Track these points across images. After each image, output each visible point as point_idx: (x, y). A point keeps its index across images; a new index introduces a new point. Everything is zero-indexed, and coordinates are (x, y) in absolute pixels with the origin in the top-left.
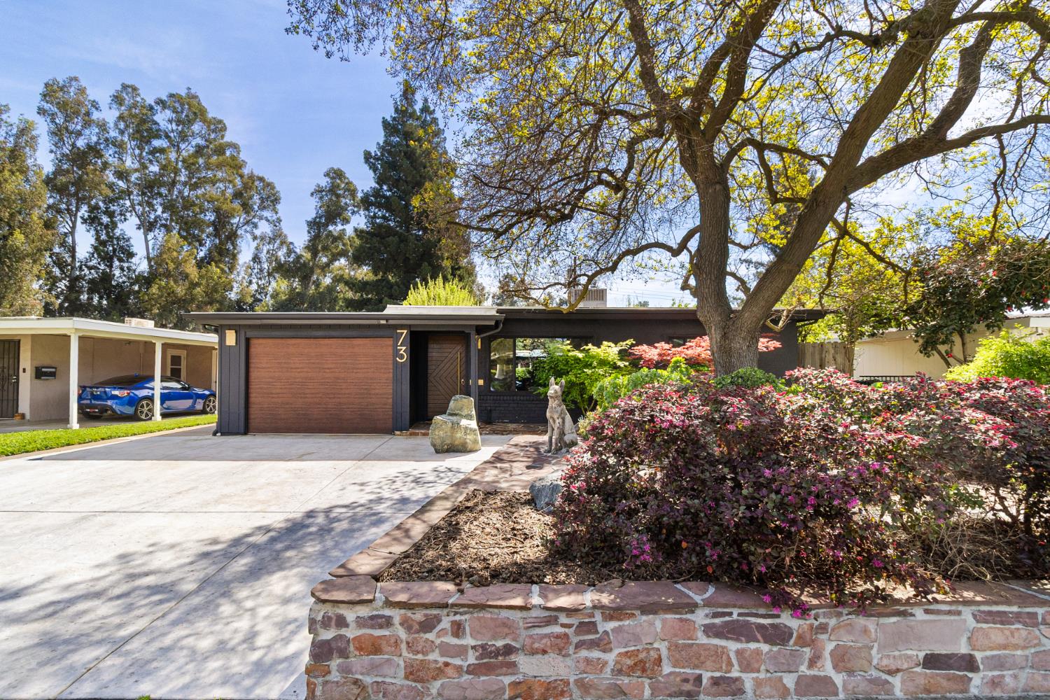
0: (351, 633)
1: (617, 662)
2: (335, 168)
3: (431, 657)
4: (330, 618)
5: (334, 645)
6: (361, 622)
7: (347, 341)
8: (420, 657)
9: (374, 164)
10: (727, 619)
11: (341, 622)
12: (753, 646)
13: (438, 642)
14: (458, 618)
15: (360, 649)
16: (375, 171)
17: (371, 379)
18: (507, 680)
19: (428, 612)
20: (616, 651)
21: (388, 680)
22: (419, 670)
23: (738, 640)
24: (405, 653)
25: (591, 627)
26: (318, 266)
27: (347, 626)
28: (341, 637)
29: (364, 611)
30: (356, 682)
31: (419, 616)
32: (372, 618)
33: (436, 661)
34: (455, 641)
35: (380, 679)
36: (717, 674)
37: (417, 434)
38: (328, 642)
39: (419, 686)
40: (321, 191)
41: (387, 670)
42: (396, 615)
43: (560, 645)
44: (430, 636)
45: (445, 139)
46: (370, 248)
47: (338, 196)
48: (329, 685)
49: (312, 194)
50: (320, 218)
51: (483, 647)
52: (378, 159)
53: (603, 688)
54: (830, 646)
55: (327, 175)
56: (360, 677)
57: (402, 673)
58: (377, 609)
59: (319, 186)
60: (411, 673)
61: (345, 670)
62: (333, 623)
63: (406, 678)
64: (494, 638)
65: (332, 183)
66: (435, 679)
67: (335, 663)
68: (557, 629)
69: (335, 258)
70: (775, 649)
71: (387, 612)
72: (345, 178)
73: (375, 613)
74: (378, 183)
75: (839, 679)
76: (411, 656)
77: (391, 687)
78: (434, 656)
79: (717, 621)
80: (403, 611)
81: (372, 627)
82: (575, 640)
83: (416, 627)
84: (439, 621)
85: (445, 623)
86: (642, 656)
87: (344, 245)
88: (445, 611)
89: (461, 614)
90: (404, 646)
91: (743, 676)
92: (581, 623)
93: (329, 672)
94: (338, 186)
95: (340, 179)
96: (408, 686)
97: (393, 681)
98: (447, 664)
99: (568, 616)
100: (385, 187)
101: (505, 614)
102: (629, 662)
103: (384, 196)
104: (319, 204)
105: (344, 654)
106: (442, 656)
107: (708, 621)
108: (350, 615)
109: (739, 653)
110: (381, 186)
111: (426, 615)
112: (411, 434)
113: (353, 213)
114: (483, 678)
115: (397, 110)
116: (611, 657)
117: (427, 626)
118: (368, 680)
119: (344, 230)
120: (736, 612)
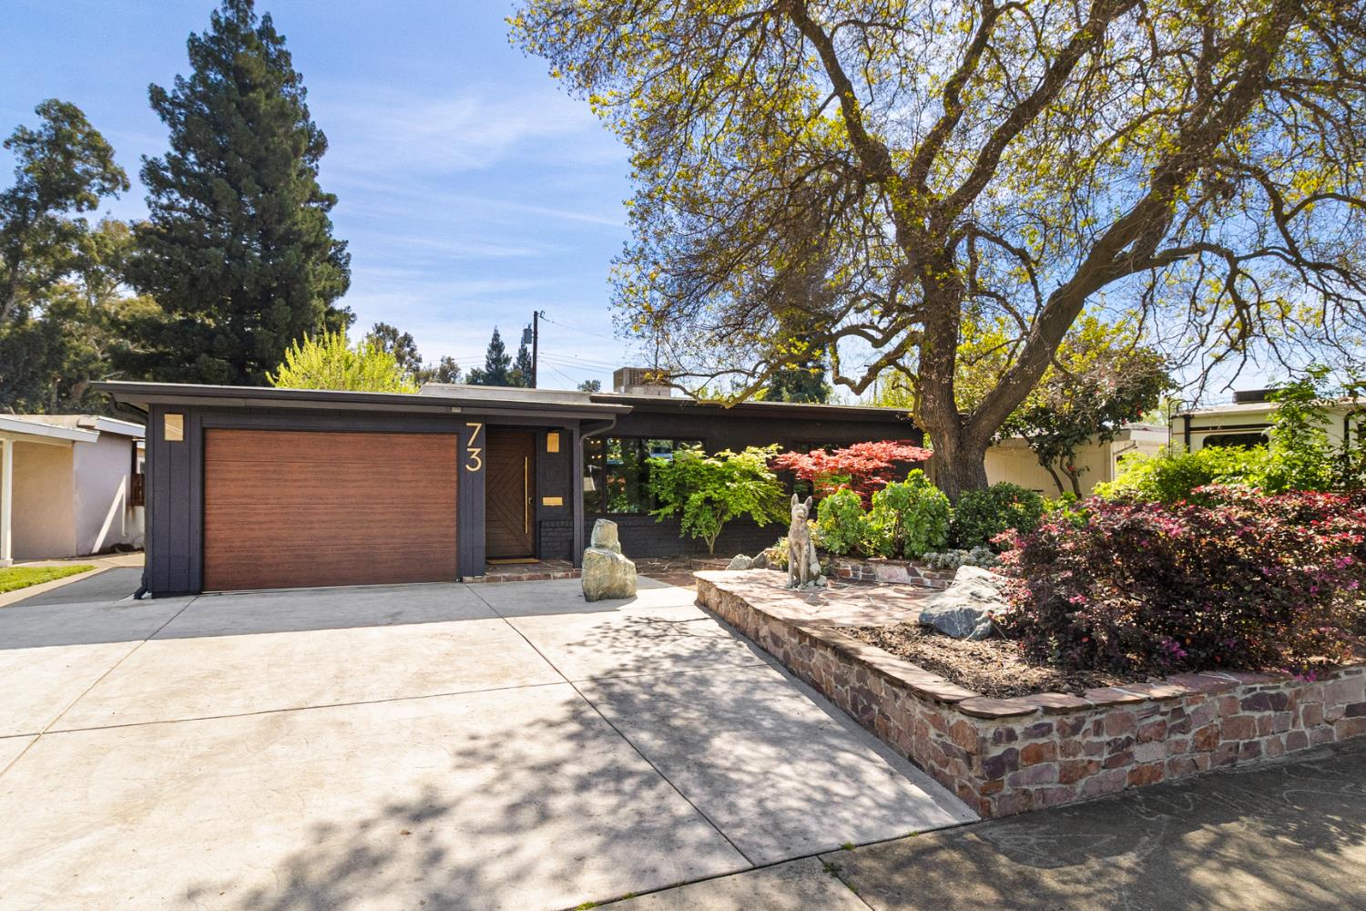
0: (1019, 745)
1: (1195, 740)
2: (63, 101)
3: (1079, 757)
4: (1001, 734)
5: (1005, 760)
6: (1028, 733)
7: (382, 438)
8: (1071, 758)
9: (172, 114)
10: (1254, 693)
11: (1011, 736)
12: (1267, 713)
13: (1084, 742)
14: (1098, 717)
15: (1027, 759)
16: (173, 125)
17: (423, 497)
18: (1128, 769)
19: (1077, 715)
20: (1193, 732)
21: (1045, 786)
22: (1070, 772)
23: (1259, 710)
24: (1059, 758)
25: (1178, 712)
26: (22, 284)
27: (1016, 738)
28: (1011, 750)
29: (1028, 723)
30: (1025, 792)
31: (1070, 720)
32: (1036, 727)
33: (1083, 761)
34: (1096, 739)
35: (1039, 787)
36: (1247, 741)
37: (498, 579)
38: (999, 758)
39: (1067, 786)
40: (31, 141)
41: (1047, 777)
42: (1053, 720)
43: (1161, 732)
44: (1078, 738)
45: (304, 91)
46: (168, 263)
47: (69, 156)
48: (1004, 799)
49: (7, 144)
50: (28, 190)
51: (1115, 741)
52: (180, 105)
53: (1184, 765)
54: (1302, 708)
55: (43, 111)
56: (1026, 787)
57: (1057, 778)
58: (1038, 719)
59: (23, 130)
60: (1065, 776)
61: (1015, 782)
62: (1004, 738)
63: (1060, 782)
64: (1121, 733)
65: (58, 130)
66: (1081, 778)
67: (1007, 777)
68: (1158, 718)
69: (61, 269)
70: (1278, 714)
71: (1047, 720)
72: (84, 123)
73: (1037, 722)
74: (177, 148)
75: (1308, 732)
76: (1064, 759)
77: (1050, 792)
78: (1081, 756)
79: (1249, 696)
80: (1059, 718)
81: (1036, 736)
82: (1169, 725)
83: (1069, 730)
84: (1084, 722)
85: (1088, 725)
86: (1209, 732)
87: (82, 248)
88: (1089, 712)
89: (1101, 713)
90: (1058, 750)
91: (1261, 739)
92: (1174, 710)
93: (1002, 787)
94: (70, 138)
95: (72, 124)
96: (1061, 789)
97: (1049, 786)
98: (1090, 762)
99: (1166, 705)
100: (192, 157)
101: (1127, 709)
102: (1202, 739)
103: (188, 173)
104: (25, 165)
105: (1014, 767)
106: (1087, 755)
107: (1244, 697)
108: (1018, 728)
109: (1260, 720)
110: (183, 154)
111: (1076, 718)
112: (489, 580)
113: (102, 190)
114: (1114, 770)
115: (216, 23)
116: (1189, 737)
117: (1075, 729)
118: (1032, 789)
119: (82, 220)
120: (1258, 686)
